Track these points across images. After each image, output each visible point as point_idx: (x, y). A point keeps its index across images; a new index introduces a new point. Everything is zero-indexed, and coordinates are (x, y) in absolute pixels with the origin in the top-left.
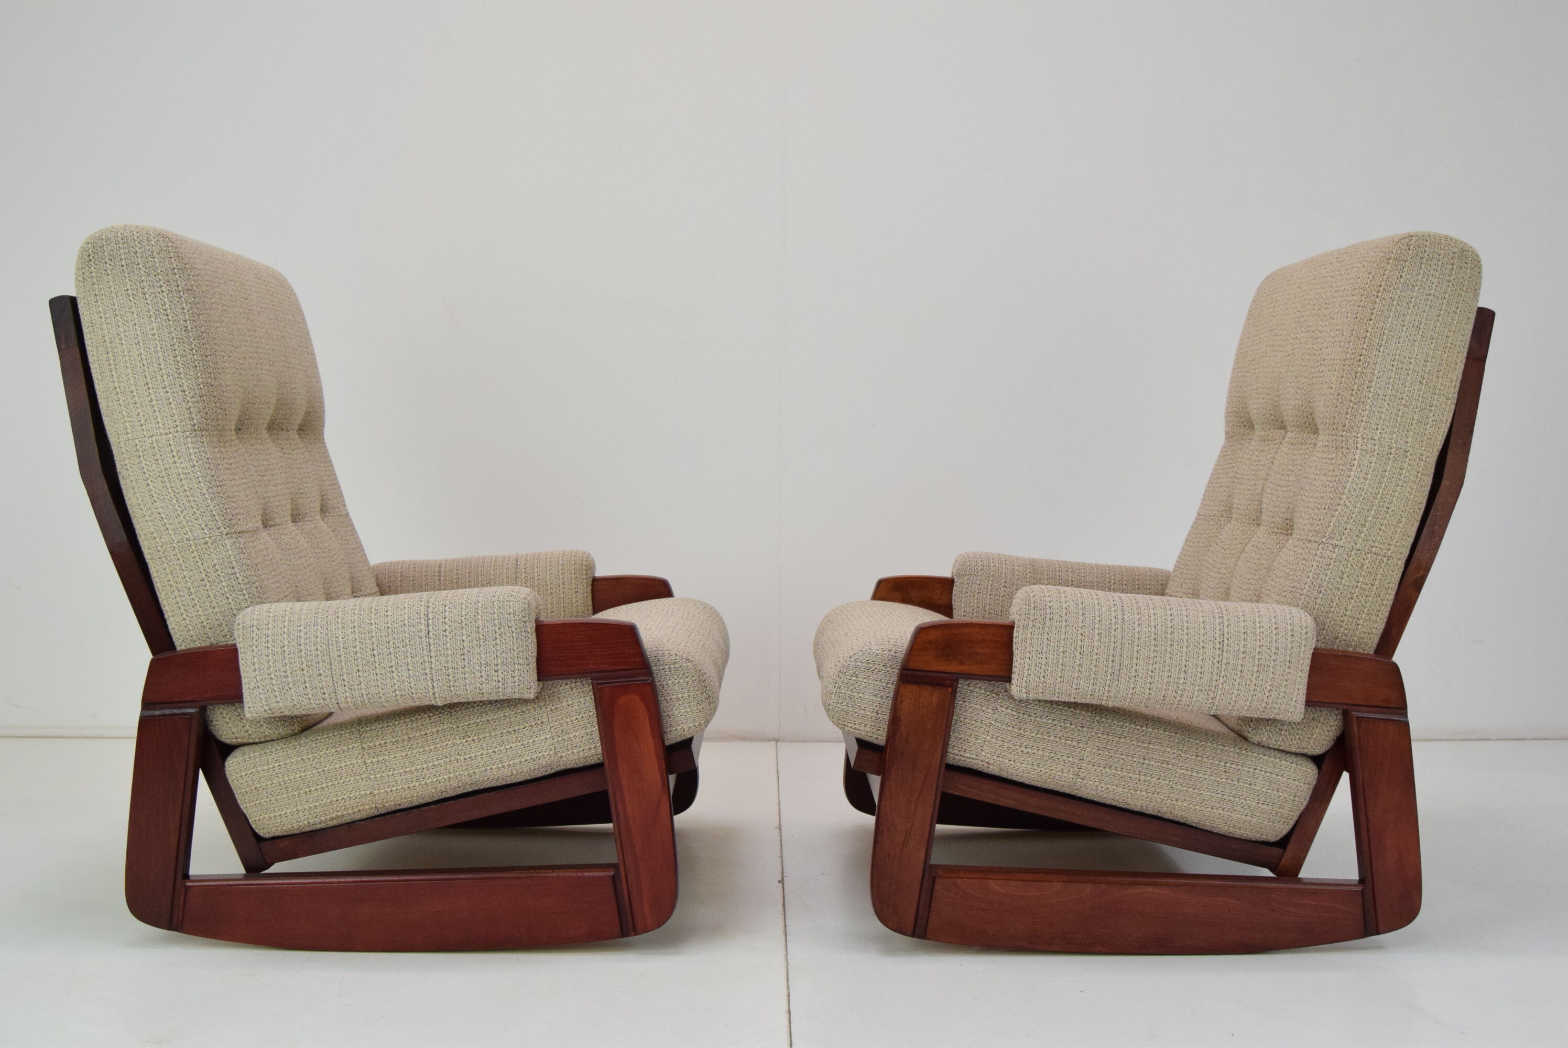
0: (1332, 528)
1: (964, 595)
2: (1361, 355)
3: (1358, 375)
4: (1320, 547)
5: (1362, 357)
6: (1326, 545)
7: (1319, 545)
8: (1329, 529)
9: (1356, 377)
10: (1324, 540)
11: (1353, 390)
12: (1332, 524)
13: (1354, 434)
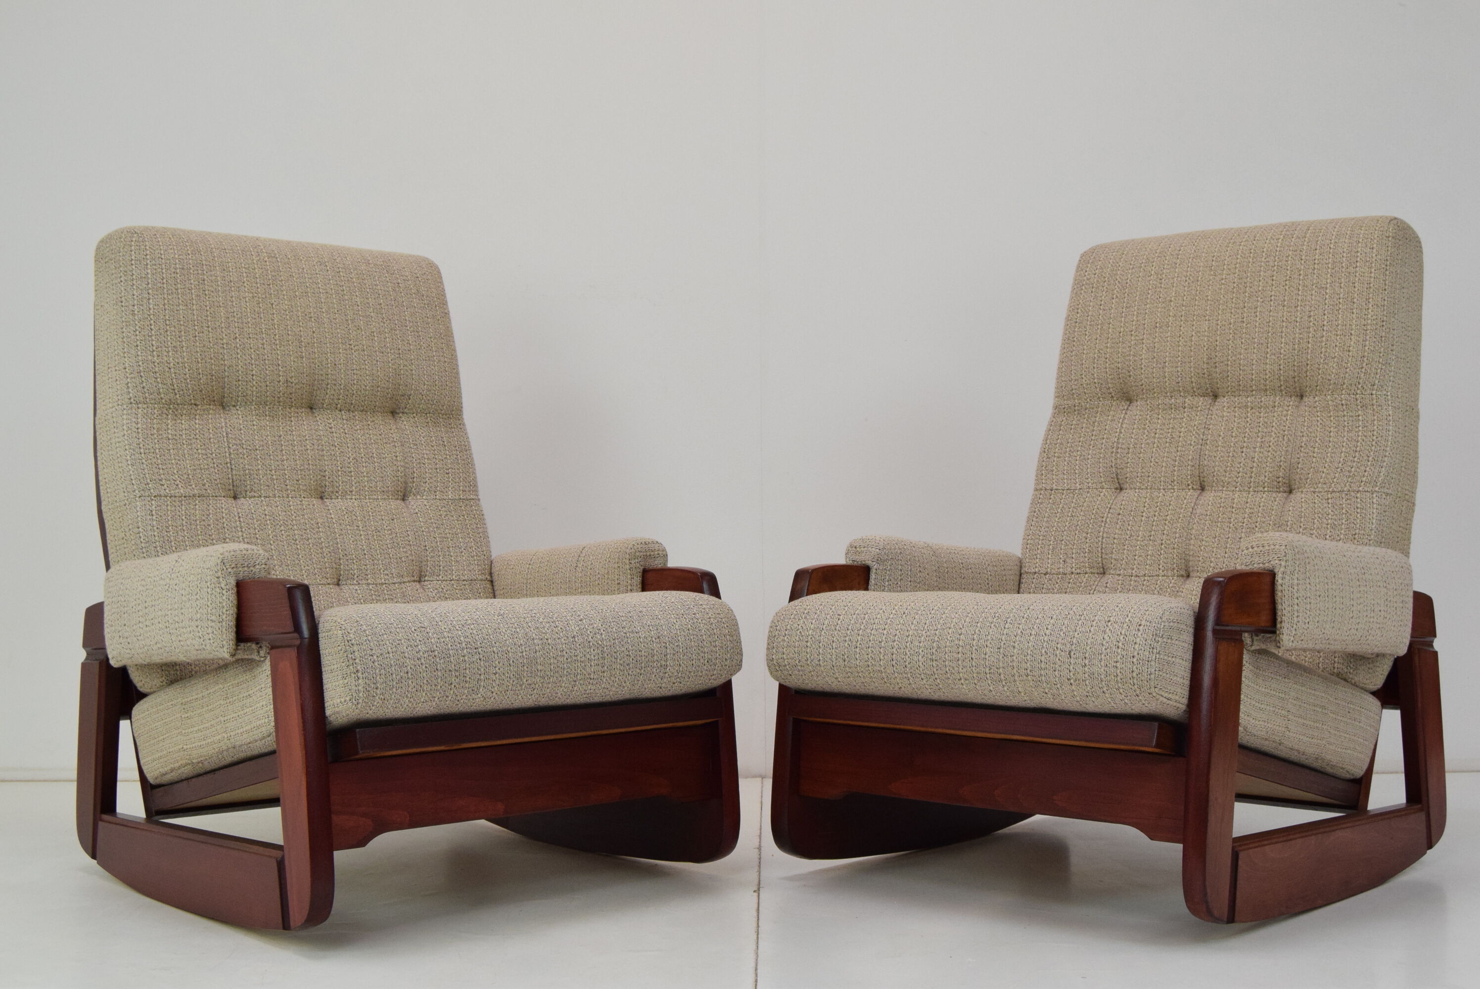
0: (1382, 477)
1: (887, 583)
2: (1383, 321)
3: (1383, 339)
4: (1374, 495)
5: (1384, 323)
6: (1380, 493)
7: (1372, 494)
8: (1380, 479)
9: (1381, 340)
10: (1377, 489)
11: (1380, 353)
12: (1382, 474)
13: (1385, 392)
